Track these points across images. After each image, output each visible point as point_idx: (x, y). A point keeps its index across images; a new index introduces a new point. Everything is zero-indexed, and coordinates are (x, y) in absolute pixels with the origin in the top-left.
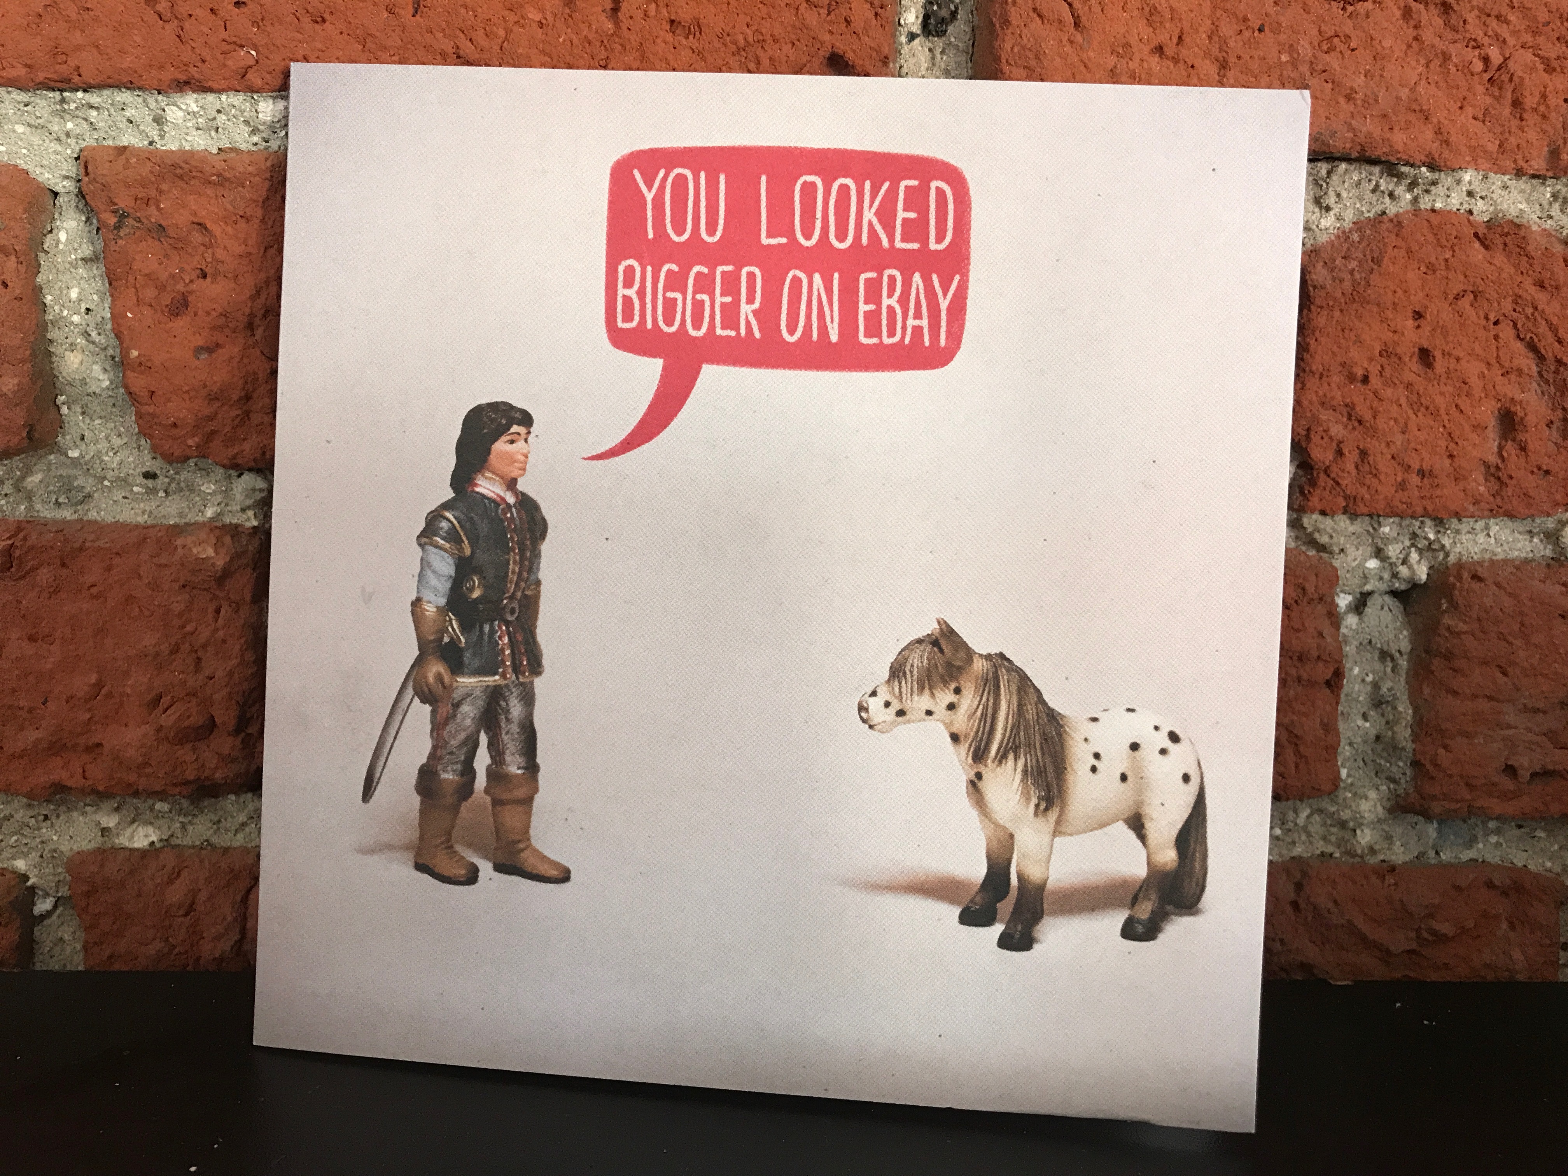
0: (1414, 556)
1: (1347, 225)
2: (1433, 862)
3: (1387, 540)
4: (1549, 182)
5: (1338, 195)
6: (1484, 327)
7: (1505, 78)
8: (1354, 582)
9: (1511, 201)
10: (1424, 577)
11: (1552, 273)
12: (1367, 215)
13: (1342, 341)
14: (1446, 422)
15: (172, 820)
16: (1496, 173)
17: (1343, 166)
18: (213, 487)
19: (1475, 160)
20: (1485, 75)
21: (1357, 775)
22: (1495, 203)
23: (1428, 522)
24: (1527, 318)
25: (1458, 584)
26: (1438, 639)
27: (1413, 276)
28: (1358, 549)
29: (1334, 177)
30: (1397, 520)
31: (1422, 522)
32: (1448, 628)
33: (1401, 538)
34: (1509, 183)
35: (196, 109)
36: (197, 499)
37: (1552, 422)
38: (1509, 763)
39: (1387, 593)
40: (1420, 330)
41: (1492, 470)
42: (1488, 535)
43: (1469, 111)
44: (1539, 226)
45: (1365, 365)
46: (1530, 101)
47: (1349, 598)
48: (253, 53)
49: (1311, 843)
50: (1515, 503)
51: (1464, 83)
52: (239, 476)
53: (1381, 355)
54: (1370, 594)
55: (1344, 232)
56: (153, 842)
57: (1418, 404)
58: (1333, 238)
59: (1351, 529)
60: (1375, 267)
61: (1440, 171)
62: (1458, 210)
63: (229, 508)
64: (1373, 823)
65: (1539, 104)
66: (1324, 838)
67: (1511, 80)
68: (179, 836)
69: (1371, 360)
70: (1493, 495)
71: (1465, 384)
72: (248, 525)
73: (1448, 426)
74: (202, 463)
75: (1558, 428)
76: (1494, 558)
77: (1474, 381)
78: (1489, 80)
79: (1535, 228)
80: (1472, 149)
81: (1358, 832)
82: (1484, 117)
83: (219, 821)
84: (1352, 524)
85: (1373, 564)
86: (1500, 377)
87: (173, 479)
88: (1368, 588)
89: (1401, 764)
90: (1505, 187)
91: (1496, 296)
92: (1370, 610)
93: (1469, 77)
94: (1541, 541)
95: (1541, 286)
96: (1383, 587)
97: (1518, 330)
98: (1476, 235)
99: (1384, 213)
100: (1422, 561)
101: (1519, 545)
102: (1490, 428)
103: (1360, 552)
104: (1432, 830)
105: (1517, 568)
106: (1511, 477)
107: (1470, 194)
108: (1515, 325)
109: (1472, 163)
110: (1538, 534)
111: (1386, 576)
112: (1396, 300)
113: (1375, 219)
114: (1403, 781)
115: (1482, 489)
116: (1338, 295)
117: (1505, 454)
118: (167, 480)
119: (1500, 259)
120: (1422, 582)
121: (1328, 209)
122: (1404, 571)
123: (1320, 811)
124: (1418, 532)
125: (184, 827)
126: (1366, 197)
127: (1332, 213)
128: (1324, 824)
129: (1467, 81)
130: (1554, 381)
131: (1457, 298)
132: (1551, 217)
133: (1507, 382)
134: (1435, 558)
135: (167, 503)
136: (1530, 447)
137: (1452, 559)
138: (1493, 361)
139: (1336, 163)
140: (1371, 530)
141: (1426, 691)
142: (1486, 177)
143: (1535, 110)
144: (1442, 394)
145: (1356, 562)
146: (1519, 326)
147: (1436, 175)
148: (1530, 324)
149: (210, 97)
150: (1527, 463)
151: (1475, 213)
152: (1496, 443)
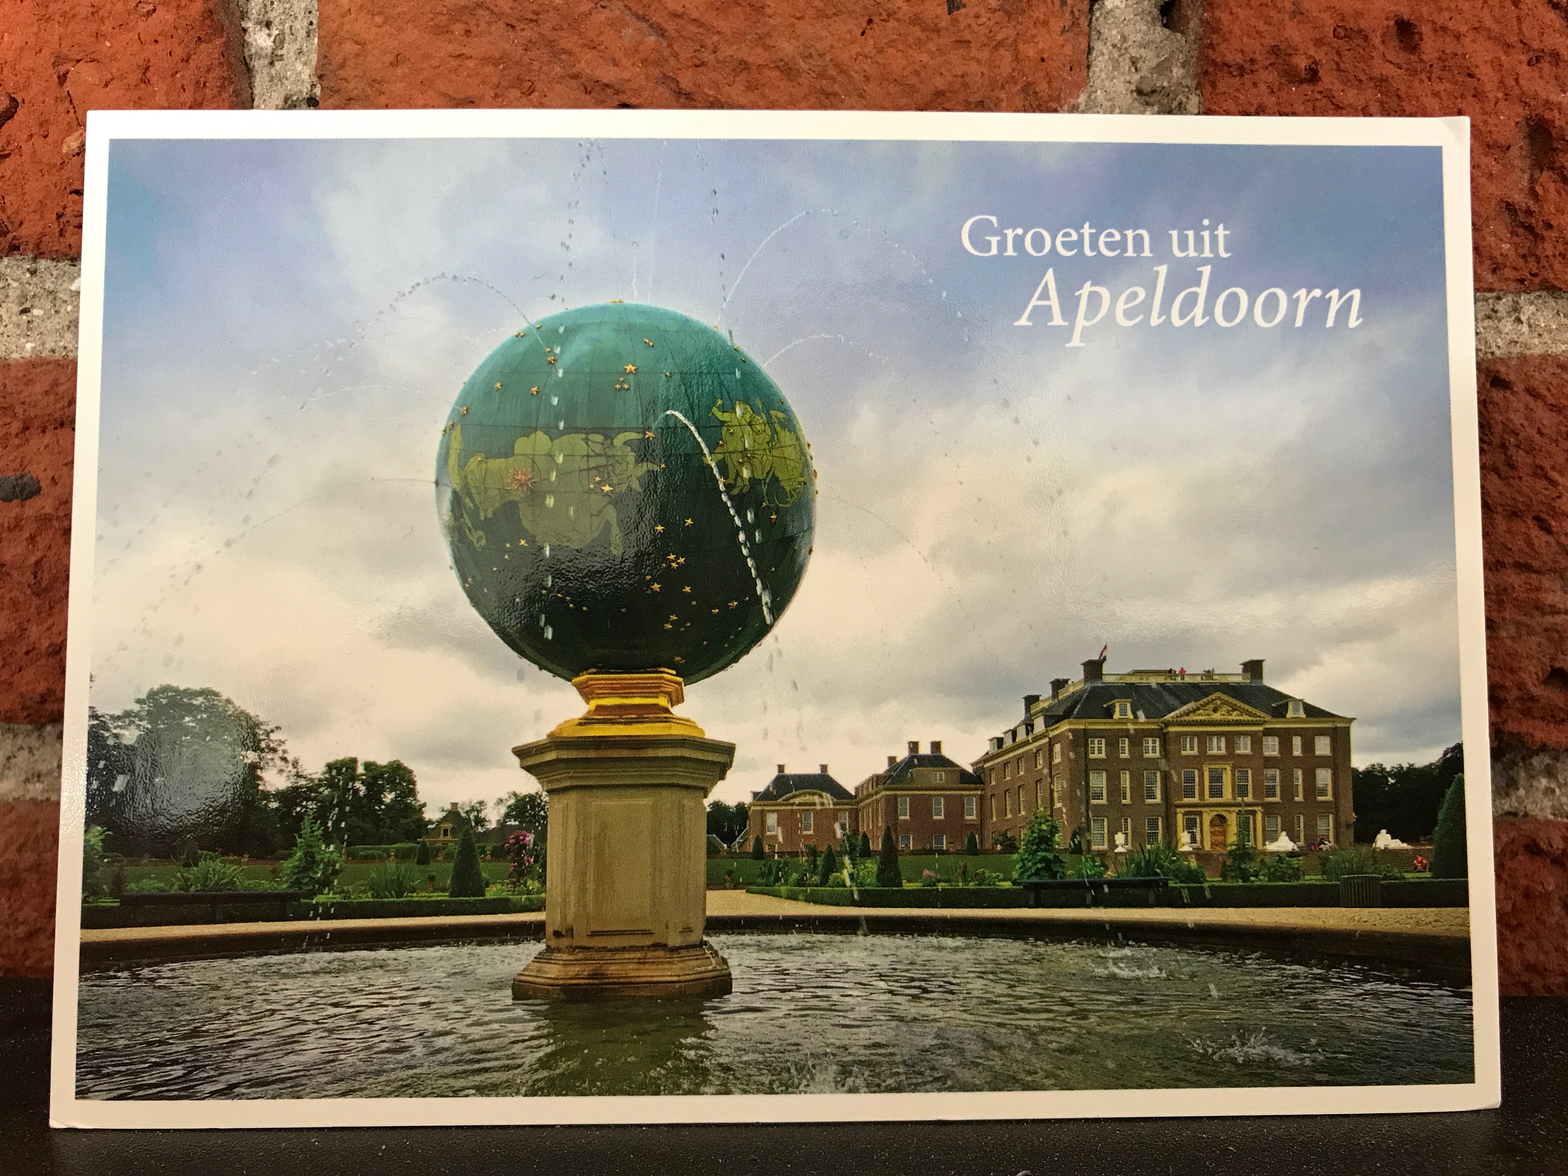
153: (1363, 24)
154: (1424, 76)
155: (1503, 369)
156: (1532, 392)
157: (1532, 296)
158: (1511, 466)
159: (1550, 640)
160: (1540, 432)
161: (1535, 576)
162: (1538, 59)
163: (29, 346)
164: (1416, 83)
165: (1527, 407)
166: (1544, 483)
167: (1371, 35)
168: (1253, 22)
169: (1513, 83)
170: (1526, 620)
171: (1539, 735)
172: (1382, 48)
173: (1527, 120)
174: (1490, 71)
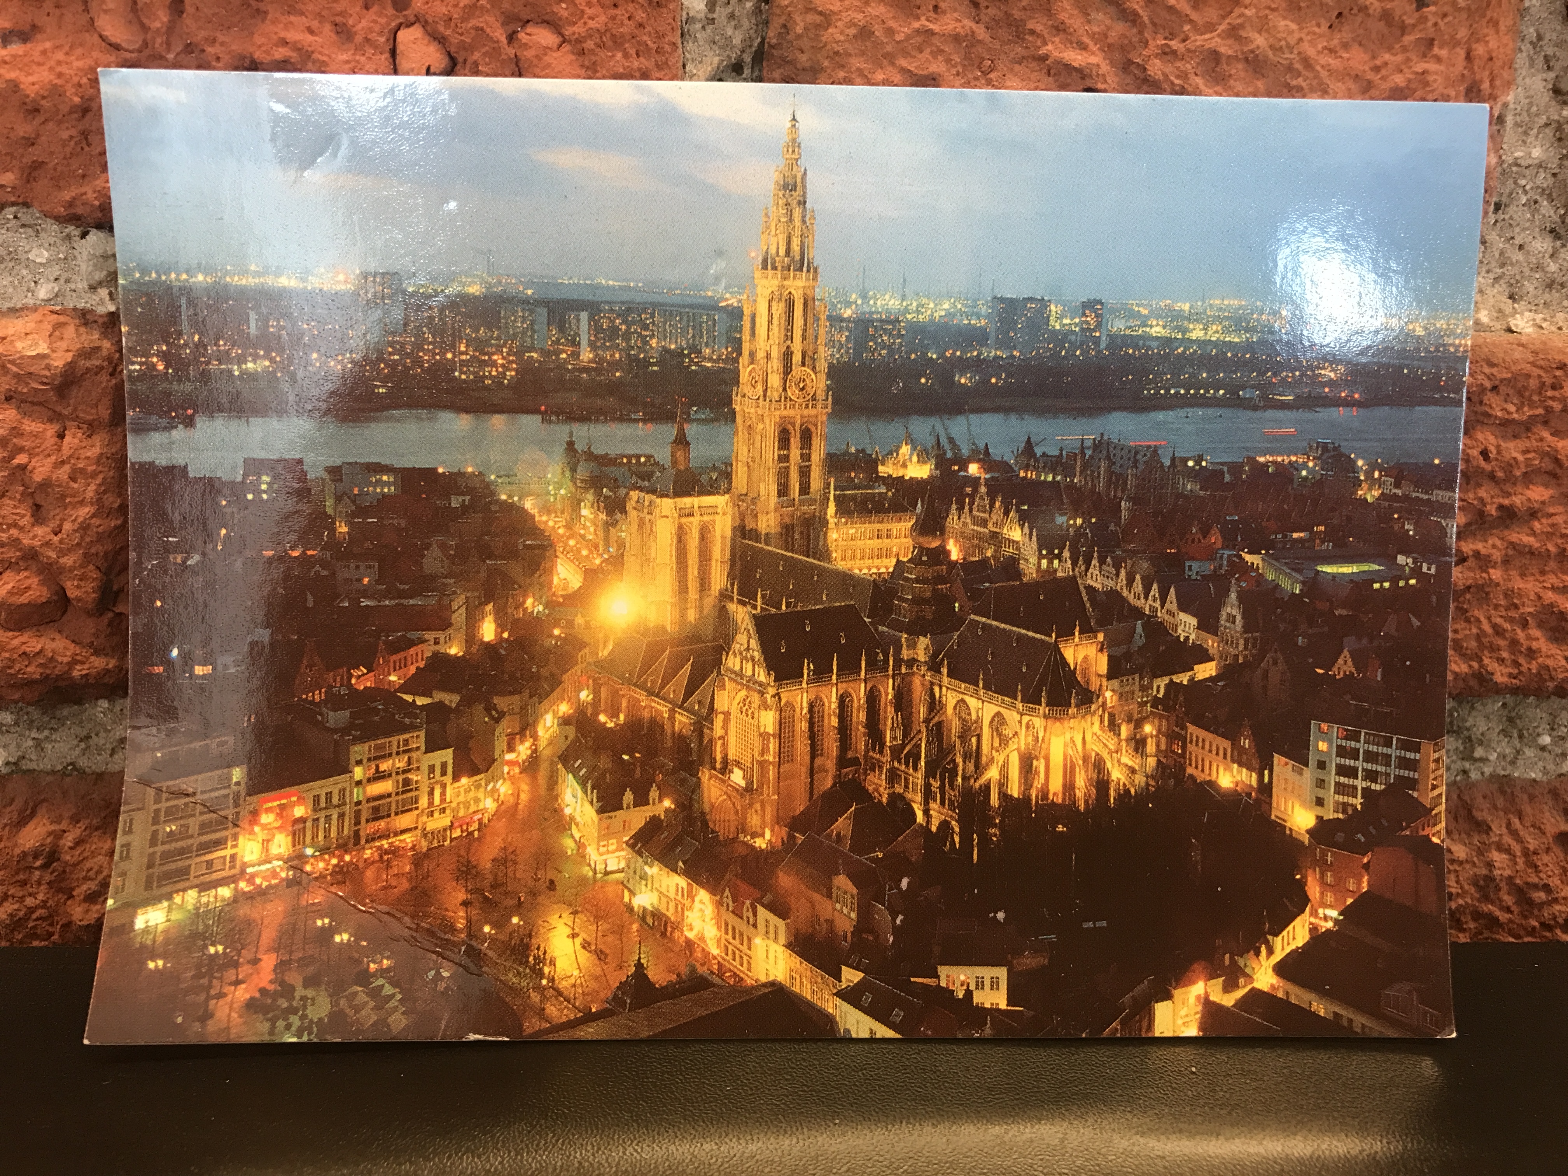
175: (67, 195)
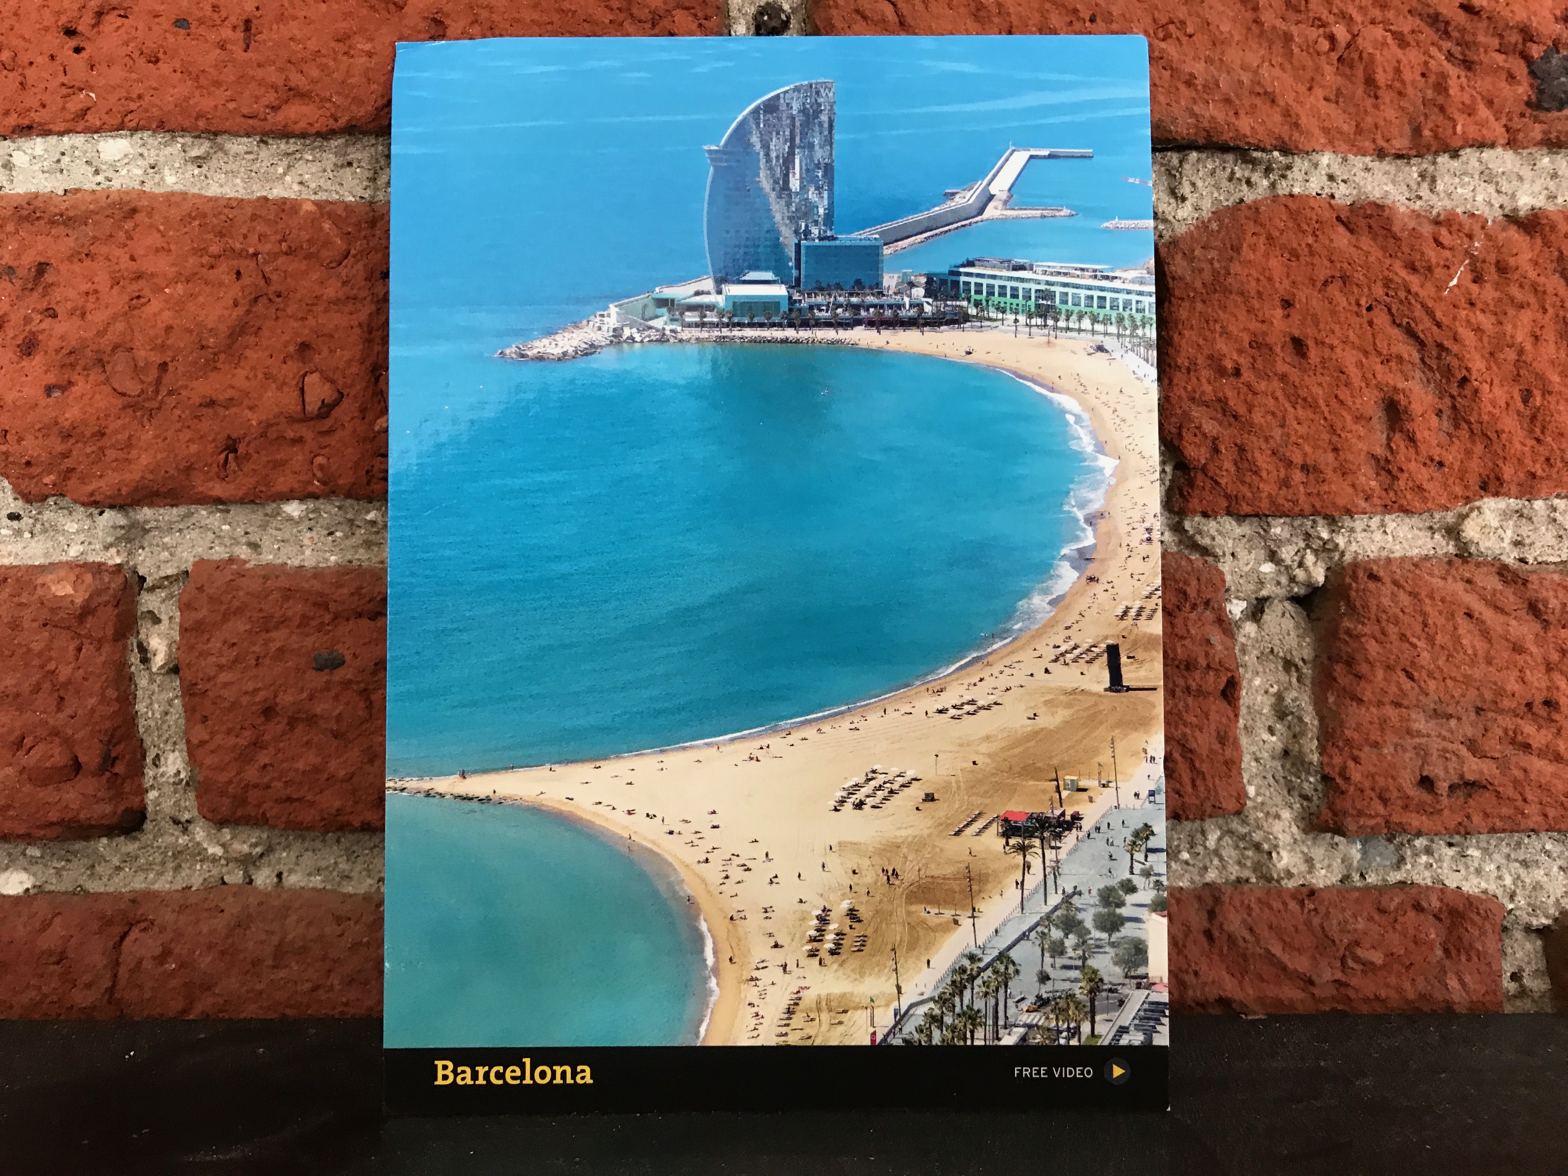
0: (1310, 558)
1: (1206, 215)
2: (1358, 884)
3: (1279, 542)
4: (1414, 161)
5: (1193, 184)
6: (1356, 313)
7: (1356, 56)
8: (1249, 588)
9: (1376, 183)
10: (1321, 579)
11: (1423, 253)
12: (1225, 204)
13: (1208, 333)
14: (1327, 415)
15: (46, 865)
16: (1356, 155)
17: (1194, 155)
18: (76, 526)
19: (1331, 142)
20: (1332, 54)
21: (1268, 794)
22: (1357, 187)
23: (1321, 521)
24: (1401, 302)
25: (1354, 585)
26: (1338, 644)
27: (1275, 263)
28: (1250, 552)
29: (1186, 166)
30: (1288, 520)
31: (1314, 521)
32: (1348, 632)
33: (1294, 539)
34: (1370, 165)
35: (41, 153)
36: (61, 539)
37: (1441, 411)
38: (1424, 774)
39: (1288, 599)
40: (1290, 319)
41: (1382, 463)
42: (1385, 532)
43: (1319, 92)
44: (1407, 207)
45: (1235, 357)
46: (1381, 78)
47: (1244, 604)
48: (93, 95)
49: (1224, 867)
50: (1409, 497)
51: (1310, 63)
52: (101, 513)
53: (1251, 346)
54: (1266, 599)
55: (1203, 222)
56: (27, 890)
57: (1296, 397)
58: (1192, 228)
59: (1238, 531)
60: (1235, 255)
61: (1293, 154)
62: (1318, 194)
63: (93, 547)
64: (1289, 844)
65: (1393, 80)
66: (1239, 863)
67: (1361, 58)
68: (54, 881)
69: (1240, 351)
70: (1386, 490)
71: (1342, 372)
72: (111, 563)
73: (1329, 417)
74: (63, 502)
75: (1449, 417)
76: (1391, 556)
77: (1353, 371)
78: (1339, 59)
79: (1402, 209)
80: (1326, 131)
81: (1274, 855)
82: (1336, 98)
83: (93, 866)
84: (1240, 525)
85: (1268, 568)
86: (1380, 366)
87: (37, 520)
88: (1264, 593)
89: (1312, 779)
90: (1367, 169)
91: (1366, 281)
92: (1270, 617)
93: (1315, 55)
94: (1443, 536)
95: (1412, 267)
96: (1281, 592)
97: (1393, 315)
98: (1338, 219)
99: (1242, 200)
100: (1319, 563)
101: (1420, 542)
102: (1375, 420)
103: (1253, 556)
104: (1355, 851)
105: (1416, 565)
106: (1402, 470)
107: (1331, 178)
108: (1389, 310)
109: (1329, 147)
110: (1439, 529)
111: (1284, 580)
112: (1261, 289)
113: (1234, 207)
114: (1315, 798)
115: (1373, 483)
116: (1198, 284)
117: (1393, 445)
118: (31, 521)
119: (1366, 242)
120: (1320, 584)
121: (1184, 199)
122: (1300, 574)
123: (1230, 832)
124: (1311, 531)
125: (58, 871)
126: (1222, 185)
127: (1188, 203)
128: (1237, 847)
129: (1313, 60)
130: (1438, 367)
131: (1326, 283)
132: (1420, 198)
133: (1387, 370)
134: (1331, 558)
135: (33, 544)
136: (1419, 436)
137: (1348, 558)
138: (1370, 348)
139: (1187, 152)
140: (1262, 533)
141: (1331, 699)
142: (1345, 160)
143: (1390, 87)
144: (1320, 384)
145: (1250, 566)
146: (1394, 311)
147: (1290, 159)
148: (1405, 309)
149: (53, 140)
150: (1417, 453)
151: (1337, 196)
152: (1384, 436)
153: (1268, 340)
154: (1311, 373)
155: (1375, 568)
156: (1396, 583)
157: (1393, 516)
158: (1384, 633)
159: (1417, 754)
160: (1402, 611)
161: (1404, 710)
162: (1388, 361)
163: (333, 558)
164: (1306, 377)
165: (1392, 593)
166: (1407, 645)
167: (1274, 348)
168: (1195, 338)
169: (1371, 376)
170: (1400, 741)
171: (1415, 823)
172: (1282, 355)
173: (1383, 400)
174: (1355, 370)
175: (90, 488)
